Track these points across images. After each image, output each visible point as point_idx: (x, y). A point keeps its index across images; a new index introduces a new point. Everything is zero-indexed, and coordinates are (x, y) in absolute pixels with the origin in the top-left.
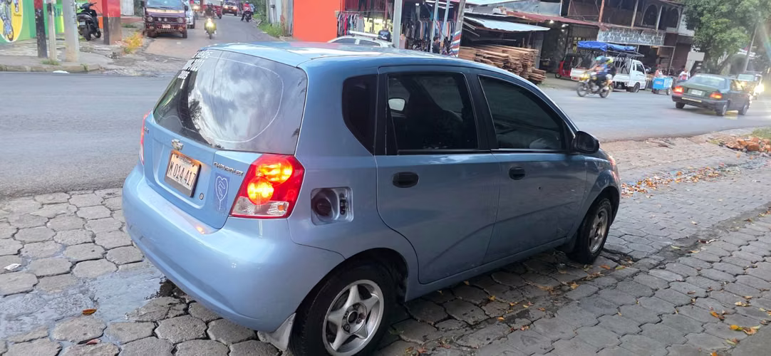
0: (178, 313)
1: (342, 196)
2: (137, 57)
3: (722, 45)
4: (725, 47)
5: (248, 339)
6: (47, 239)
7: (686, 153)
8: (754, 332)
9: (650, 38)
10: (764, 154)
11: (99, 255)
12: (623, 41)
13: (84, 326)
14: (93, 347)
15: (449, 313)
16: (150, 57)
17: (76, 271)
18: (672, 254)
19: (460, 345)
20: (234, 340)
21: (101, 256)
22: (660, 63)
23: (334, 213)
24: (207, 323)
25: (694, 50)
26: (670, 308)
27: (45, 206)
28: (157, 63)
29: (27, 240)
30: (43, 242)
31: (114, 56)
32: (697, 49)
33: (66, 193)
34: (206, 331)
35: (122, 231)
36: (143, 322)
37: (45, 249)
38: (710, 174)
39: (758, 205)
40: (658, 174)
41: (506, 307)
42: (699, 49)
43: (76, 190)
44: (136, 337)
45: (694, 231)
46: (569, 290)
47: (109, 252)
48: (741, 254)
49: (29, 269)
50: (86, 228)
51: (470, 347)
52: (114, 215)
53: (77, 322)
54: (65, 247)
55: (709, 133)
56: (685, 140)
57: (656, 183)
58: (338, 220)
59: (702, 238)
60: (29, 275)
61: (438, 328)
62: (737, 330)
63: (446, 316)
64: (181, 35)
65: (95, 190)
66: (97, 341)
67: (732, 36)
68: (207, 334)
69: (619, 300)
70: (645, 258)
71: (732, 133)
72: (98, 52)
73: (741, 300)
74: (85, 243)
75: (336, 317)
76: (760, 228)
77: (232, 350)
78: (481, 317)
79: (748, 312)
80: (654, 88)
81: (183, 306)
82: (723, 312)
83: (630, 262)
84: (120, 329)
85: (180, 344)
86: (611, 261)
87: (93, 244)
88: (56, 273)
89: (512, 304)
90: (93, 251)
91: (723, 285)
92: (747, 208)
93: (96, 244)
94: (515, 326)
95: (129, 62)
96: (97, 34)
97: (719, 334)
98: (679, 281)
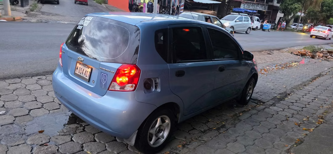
0: (81, 131)
1: (155, 81)
2: (37, 13)
3: (291, 10)
4: (292, 11)
5: (113, 141)
6: (15, 100)
7: (278, 57)
8: (312, 131)
9: (262, 7)
10: (308, 57)
11: (40, 107)
12: (251, 8)
13: (41, 138)
14: (46, 147)
15: (194, 127)
16: (43, 13)
17: (31, 114)
18: (277, 100)
19: (200, 140)
20: (107, 142)
21: (41, 107)
22: (266, 18)
23: (152, 89)
24: (94, 135)
25: (280, 12)
26: (279, 122)
27: (11, 85)
28: (47, 16)
29: (6, 100)
30: (13, 101)
31: (27, 12)
32: (281, 12)
33: (19, 78)
34: (94, 138)
35: (48, 95)
36: (66, 135)
37: (15, 104)
38: (288, 66)
39: (308, 79)
40: (268, 66)
41: (216, 124)
42: (282, 12)
43: (24, 77)
44: (64, 142)
45: (285, 90)
46: (240, 116)
47: (44, 105)
48: (304, 99)
49: (10, 113)
50: (32, 94)
51: (204, 141)
52: (43, 88)
53: (37, 137)
54: (24, 103)
55: (287, 48)
56: (277, 51)
57: (268, 70)
58: (154, 91)
59: (289, 93)
60: (11, 116)
61: (190, 134)
62: (306, 130)
63: (192, 128)
64: (56, 3)
65: (32, 77)
66: (48, 144)
67: (295, 7)
68: (95, 139)
69: (260, 120)
70: (267, 102)
71: (296, 48)
72: (19, 11)
73: (306, 118)
74: (33, 101)
75: (152, 131)
76: (309, 88)
77: (107, 146)
78: (206, 128)
79: (309, 123)
80: (263, 28)
81: (82, 128)
82: (299, 123)
83: (262, 104)
84: (57, 139)
85: (84, 144)
86: (254, 103)
87: (36, 101)
88: (22, 115)
89: (218, 123)
90: (37, 105)
91: (298, 112)
92: (304, 80)
93: (38, 102)
94: (221, 131)
95: (33, 15)
96: (17, 2)
97: (299, 132)
98: (281, 111)
